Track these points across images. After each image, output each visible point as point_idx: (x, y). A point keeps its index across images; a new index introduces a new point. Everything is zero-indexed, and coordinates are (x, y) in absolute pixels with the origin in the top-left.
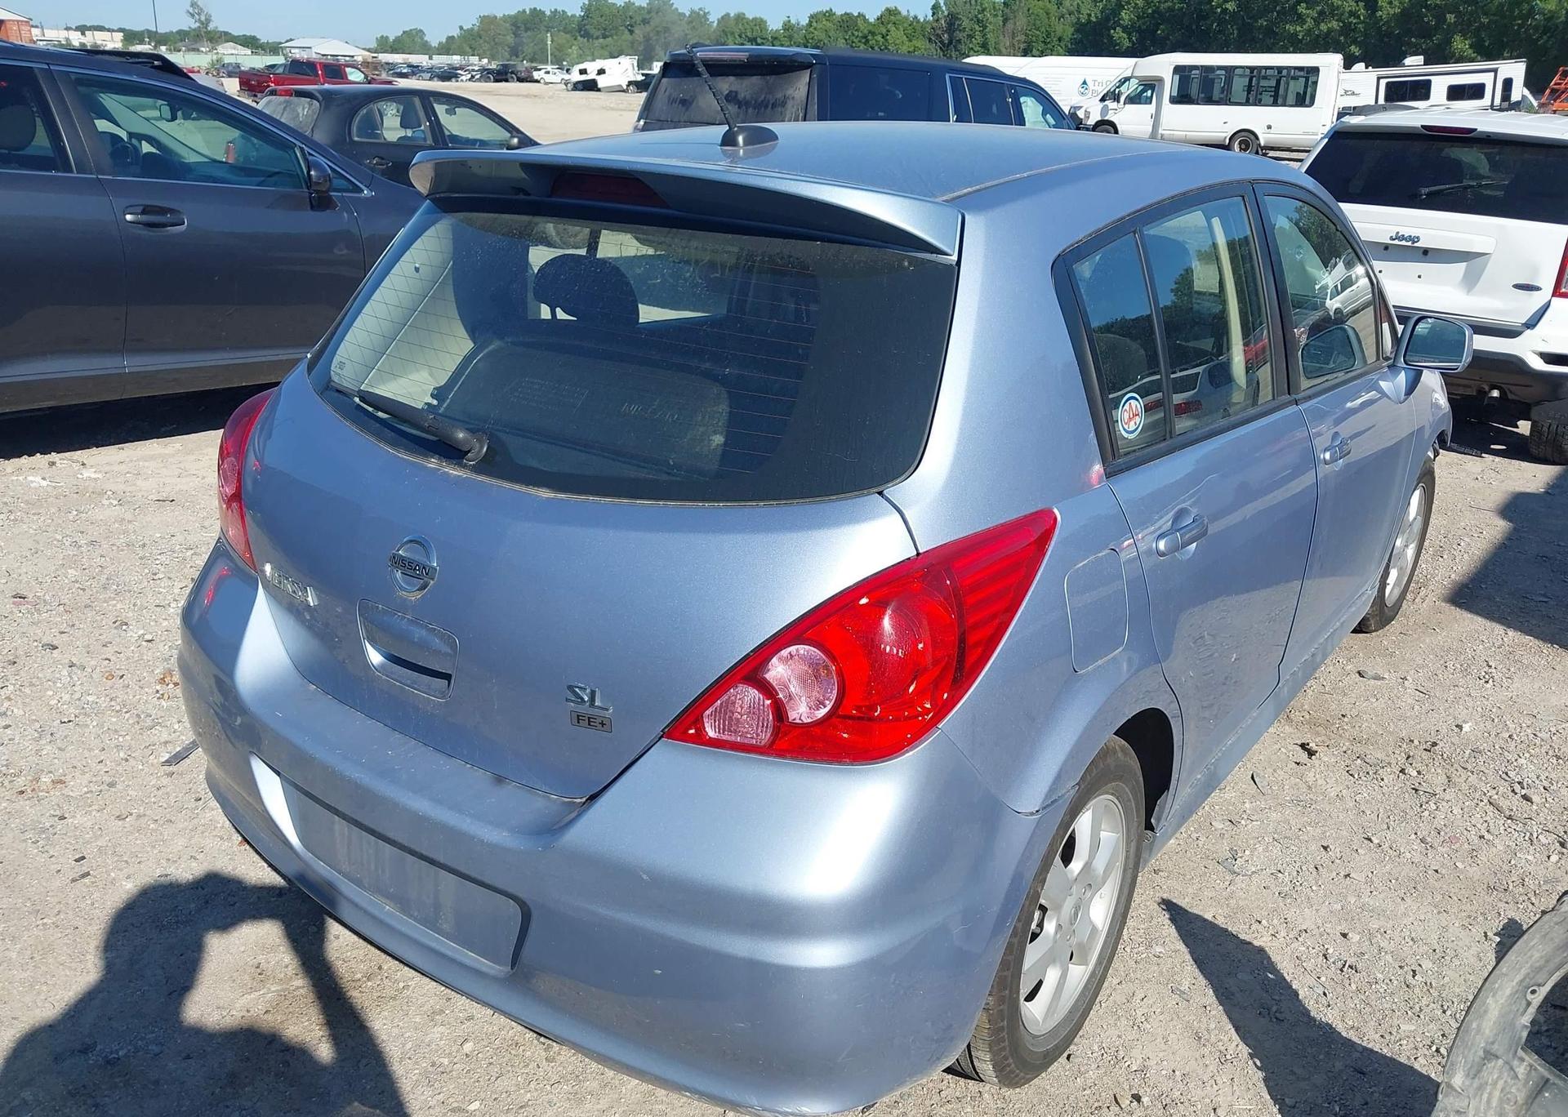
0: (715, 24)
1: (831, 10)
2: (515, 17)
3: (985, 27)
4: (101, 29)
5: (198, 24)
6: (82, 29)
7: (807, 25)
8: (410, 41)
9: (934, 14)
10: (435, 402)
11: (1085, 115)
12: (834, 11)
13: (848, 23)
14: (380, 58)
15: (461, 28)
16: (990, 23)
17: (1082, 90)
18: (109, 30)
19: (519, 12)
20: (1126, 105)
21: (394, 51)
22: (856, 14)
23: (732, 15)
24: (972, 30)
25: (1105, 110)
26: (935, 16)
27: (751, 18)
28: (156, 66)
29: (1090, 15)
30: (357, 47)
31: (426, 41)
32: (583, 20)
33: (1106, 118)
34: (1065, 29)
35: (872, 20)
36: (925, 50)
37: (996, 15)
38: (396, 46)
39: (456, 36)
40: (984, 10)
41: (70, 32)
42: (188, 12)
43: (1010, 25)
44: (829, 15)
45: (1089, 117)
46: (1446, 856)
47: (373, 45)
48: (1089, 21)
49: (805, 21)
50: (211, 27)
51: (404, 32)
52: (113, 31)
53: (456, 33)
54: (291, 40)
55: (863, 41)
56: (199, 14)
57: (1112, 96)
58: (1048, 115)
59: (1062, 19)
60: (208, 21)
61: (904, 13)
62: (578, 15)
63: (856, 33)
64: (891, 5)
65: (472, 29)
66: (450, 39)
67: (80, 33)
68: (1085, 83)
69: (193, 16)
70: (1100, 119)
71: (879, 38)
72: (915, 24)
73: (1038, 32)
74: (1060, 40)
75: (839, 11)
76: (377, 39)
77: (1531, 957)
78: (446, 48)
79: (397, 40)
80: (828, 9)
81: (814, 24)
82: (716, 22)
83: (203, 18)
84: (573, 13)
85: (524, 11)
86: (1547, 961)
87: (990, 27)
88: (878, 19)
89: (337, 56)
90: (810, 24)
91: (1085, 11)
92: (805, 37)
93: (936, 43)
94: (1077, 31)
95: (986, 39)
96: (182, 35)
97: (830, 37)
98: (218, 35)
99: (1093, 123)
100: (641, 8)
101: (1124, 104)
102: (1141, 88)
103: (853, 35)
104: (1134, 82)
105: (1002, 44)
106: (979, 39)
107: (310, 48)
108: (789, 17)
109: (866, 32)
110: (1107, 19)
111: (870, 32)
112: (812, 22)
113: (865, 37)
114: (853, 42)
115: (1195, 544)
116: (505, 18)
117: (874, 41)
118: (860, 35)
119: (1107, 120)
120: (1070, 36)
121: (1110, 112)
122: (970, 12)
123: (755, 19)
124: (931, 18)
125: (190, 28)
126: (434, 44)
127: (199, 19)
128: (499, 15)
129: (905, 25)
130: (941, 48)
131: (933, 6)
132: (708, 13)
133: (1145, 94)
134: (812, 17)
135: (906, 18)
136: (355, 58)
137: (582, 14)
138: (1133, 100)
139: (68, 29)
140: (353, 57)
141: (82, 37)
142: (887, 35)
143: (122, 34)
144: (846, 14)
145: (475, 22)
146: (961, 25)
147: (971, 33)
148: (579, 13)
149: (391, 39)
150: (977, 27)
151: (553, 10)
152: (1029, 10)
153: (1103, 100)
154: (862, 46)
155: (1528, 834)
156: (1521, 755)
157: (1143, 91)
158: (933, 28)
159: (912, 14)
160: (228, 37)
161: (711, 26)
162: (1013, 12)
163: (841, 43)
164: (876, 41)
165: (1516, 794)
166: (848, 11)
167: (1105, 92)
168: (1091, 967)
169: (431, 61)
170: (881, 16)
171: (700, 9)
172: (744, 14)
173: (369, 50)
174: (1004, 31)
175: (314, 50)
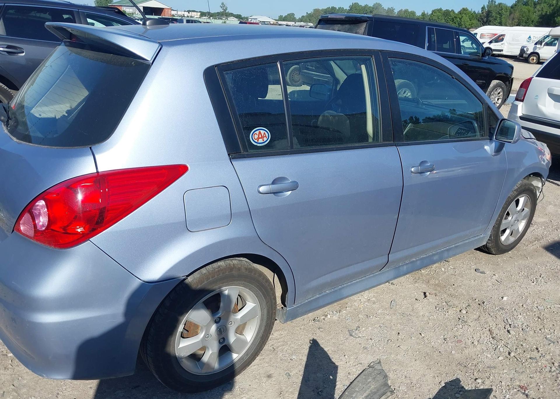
0: (396, 13)
1: (441, 8)
2: (326, 9)
3: (501, 16)
4: (194, 11)
5: (223, 10)
6: (189, 12)
7: (431, 14)
8: (290, 17)
9: (482, 10)
10: (66, 115)
11: (527, 49)
12: (442, 9)
13: (447, 13)
14: (279, 23)
15: (307, 13)
16: (504, 15)
17: (528, 40)
18: (196, 12)
19: (327, 8)
20: (545, 47)
21: (284, 20)
22: (450, 10)
23: (403, 10)
24: (496, 17)
25: (535, 48)
26: (483, 11)
27: (410, 11)
28: (116, 11)
29: (547, 12)
30: (272, 19)
31: (295, 17)
32: (349, 11)
33: (535, 51)
34: (535, 17)
35: (456, 12)
36: (476, 24)
37: (507, 12)
38: (284, 19)
39: (305, 15)
40: (502, 9)
41: (185, 12)
42: (221, 6)
43: (512, 16)
44: (440, 10)
45: (528, 51)
46: (450, 347)
47: (277, 18)
48: (546, 14)
49: (430, 13)
50: (227, 11)
51: (288, 14)
52: (198, 12)
53: (305, 14)
54: (252, 16)
55: (452, 20)
56: (224, 7)
57: (539, 43)
58: (474, 44)
59: (535, 13)
60: (226, 9)
61: (470, 10)
62: (347, 9)
63: (449, 17)
64: (465, 7)
65: (311, 14)
66: (303, 17)
67: (188, 13)
68: (530, 37)
69: (222, 7)
70: (532, 51)
71: (458, 19)
72: (473, 14)
73: (523, 19)
74: (532, 21)
75: (444, 9)
76: (279, 16)
77: (370, 387)
78: (301, 20)
79: (286, 17)
80: (440, 8)
81: (434, 14)
82: (397, 12)
83: (225, 8)
84: (346, 8)
85: (329, 7)
86: (378, 390)
87: (503, 16)
88: (459, 12)
89: (265, 22)
90: (432, 14)
91: (545, 10)
92: (430, 19)
93: (481, 21)
94: (540, 18)
95: (502, 20)
96: (218, 14)
97: (439, 19)
98: (229, 14)
99: (529, 53)
100: (370, 7)
101: (544, 46)
102: (553, 39)
103: (448, 18)
104: (550, 37)
105: (508, 23)
106: (498, 20)
107: (257, 19)
108: (424, 11)
109: (453, 17)
110: (555, 13)
111: (455, 17)
112: (433, 13)
113: (453, 19)
114: (448, 21)
115: (290, 192)
116: (322, 10)
117: (456, 20)
118: (451, 18)
119: (536, 52)
120: (537, 20)
121: (537, 49)
122: (496, 10)
123: (411, 12)
124: (481, 12)
125: (220, 11)
126: (297, 18)
127: (224, 9)
128: (321, 9)
129: (470, 14)
130: (482, 23)
131: (482, 7)
132: (395, 9)
133: (554, 42)
134: (433, 11)
135: (470, 12)
136: (271, 22)
137: (349, 9)
138: (547, 44)
139: (185, 11)
140: (270, 22)
141: (188, 14)
142: (462, 18)
143: (200, 13)
144: (447, 10)
145: (312, 11)
146: (492, 15)
147: (496, 18)
148: (348, 8)
149: (284, 16)
150: (498, 16)
151: (339, 7)
152: (521, 10)
153: (536, 44)
154: (451, 22)
155: (496, 346)
156: (521, 314)
157: (554, 41)
158: (480, 16)
159: (473, 10)
160: (232, 15)
161: (395, 14)
162: (514, 10)
163: (443, 21)
164: (457, 20)
165: (505, 329)
166: (448, 9)
167: (537, 41)
168: (241, 355)
169: (295, 24)
170: (461, 11)
171: (392, 8)
172: (408, 10)
173: (276, 20)
174: (509, 18)
175: (258, 20)
